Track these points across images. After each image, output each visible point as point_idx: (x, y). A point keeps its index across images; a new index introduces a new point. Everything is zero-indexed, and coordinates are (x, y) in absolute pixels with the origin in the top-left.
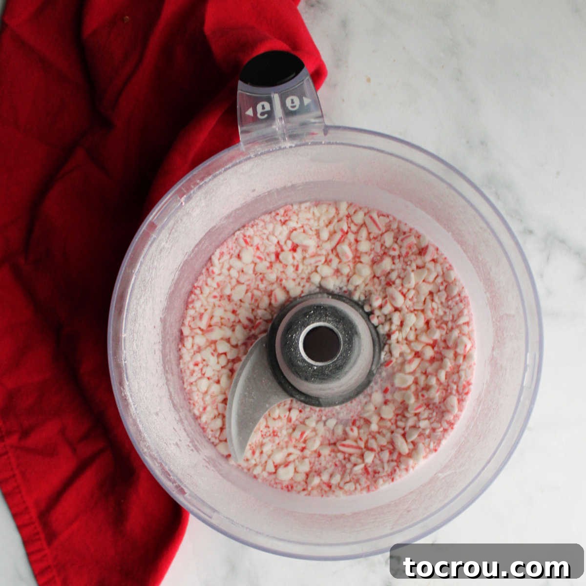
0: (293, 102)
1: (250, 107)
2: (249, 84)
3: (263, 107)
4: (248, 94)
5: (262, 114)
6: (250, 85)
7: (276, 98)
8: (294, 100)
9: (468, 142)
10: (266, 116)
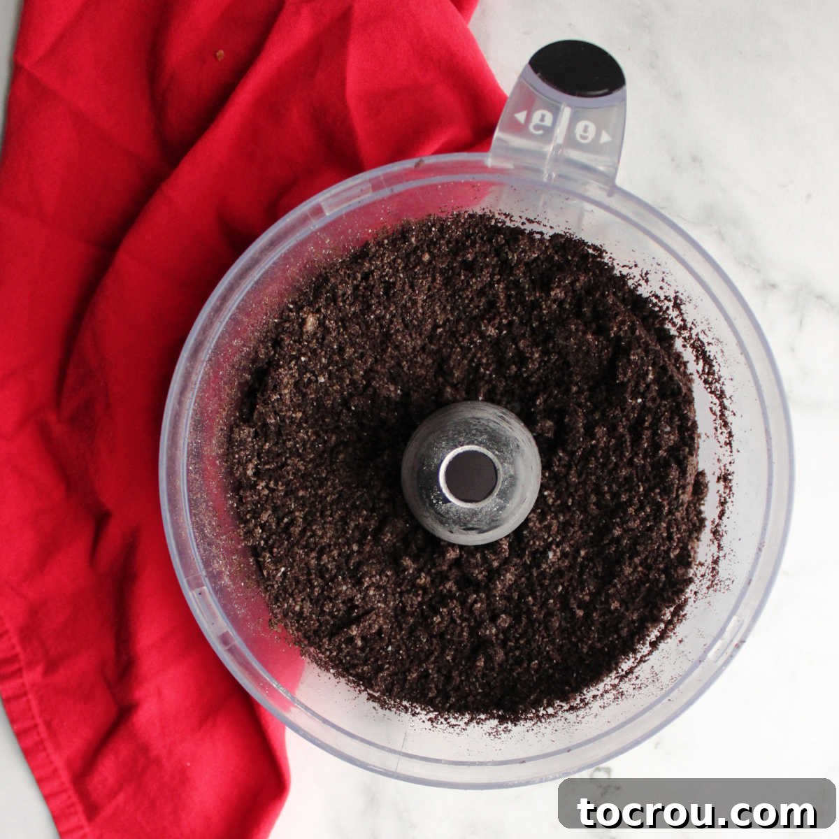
0: (586, 129)
1: (525, 110)
2: (539, 74)
3: (542, 119)
4: (531, 88)
5: (537, 127)
6: (540, 77)
7: (566, 113)
8: (589, 129)
9: (673, 160)
10: (541, 132)
